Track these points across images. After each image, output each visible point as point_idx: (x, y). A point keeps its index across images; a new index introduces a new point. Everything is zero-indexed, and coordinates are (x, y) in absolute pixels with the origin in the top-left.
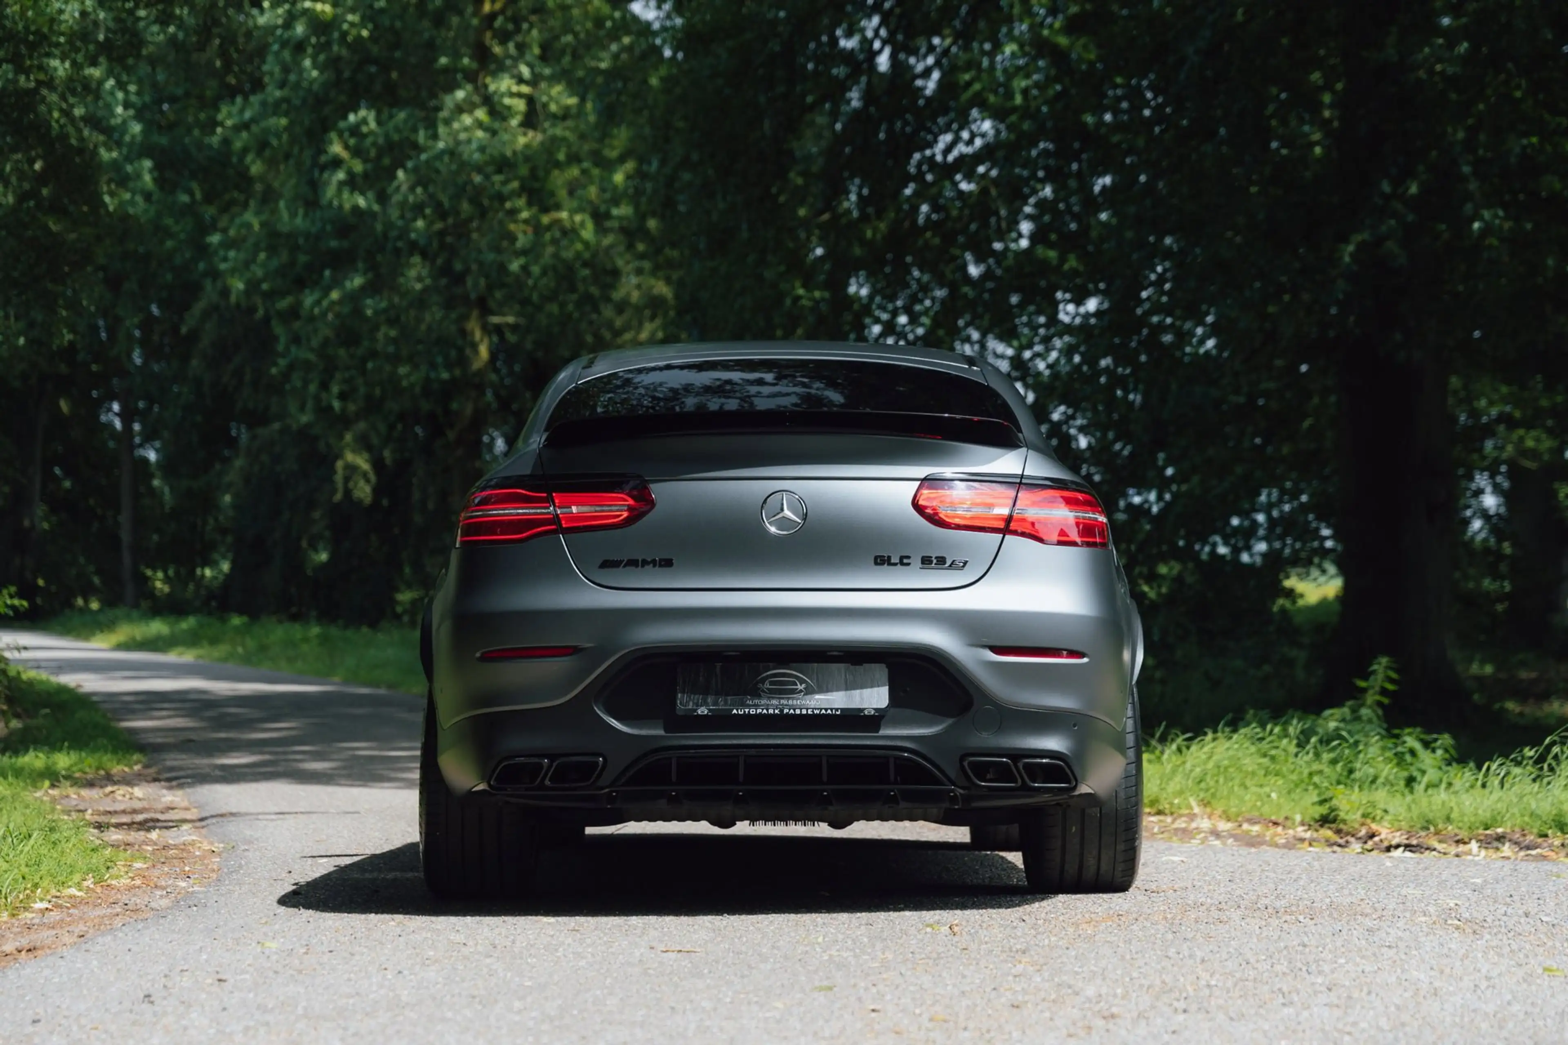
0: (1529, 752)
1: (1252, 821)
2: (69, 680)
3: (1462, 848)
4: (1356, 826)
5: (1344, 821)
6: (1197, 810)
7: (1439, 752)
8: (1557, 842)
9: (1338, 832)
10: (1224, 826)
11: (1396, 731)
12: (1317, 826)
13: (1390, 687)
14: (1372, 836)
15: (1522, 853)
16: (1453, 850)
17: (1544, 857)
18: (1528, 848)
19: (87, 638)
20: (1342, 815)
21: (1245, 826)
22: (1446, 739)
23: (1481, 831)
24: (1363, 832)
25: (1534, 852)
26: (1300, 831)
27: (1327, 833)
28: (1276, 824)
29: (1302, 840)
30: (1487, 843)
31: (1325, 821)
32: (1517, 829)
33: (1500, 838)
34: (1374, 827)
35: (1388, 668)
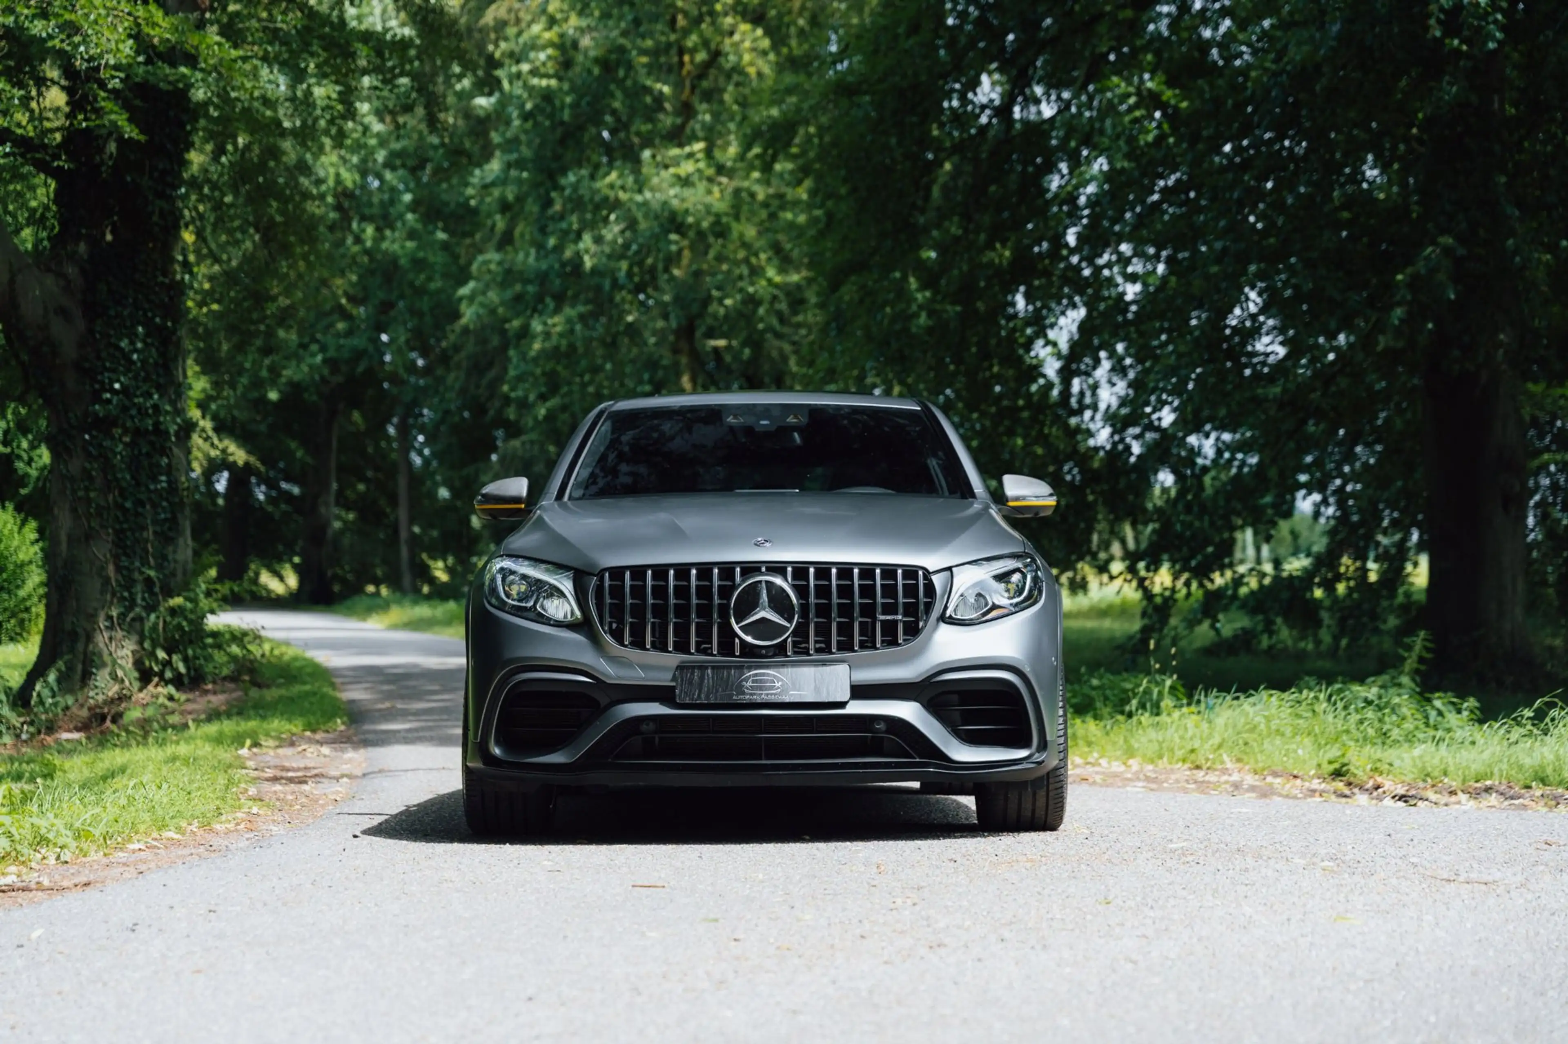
0: (1528, 713)
1: (1275, 774)
2: (311, 654)
3: (1453, 799)
4: (1365, 778)
5: (1355, 775)
6: (1229, 765)
7: (1465, 713)
8: (1538, 793)
9: (1349, 784)
10: (1250, 779)
11: (1428, 695)
12: (1329, 779)
13: (1428, 656)
14: (1377, 787)
15: (1507, 803)
16: (1445, 799)
17: (1525, 807)
18: (1512, 798)
19: (364, 620)
20: (1352, 768)
21: (1270, 779)
22: (1472, 702)
23: (1471, 783)
24: (1370, 784)
25: (1516, 802)
26: (1316, 784)
27: (1340, 785)
28: (1295, 777)
29: (1314, 791)
30: (1475, 794)
31: (1337, 774)
32: (1504, 781)
33: (1488, 790)
34: (1379, 780)
35: (1424, 640)
